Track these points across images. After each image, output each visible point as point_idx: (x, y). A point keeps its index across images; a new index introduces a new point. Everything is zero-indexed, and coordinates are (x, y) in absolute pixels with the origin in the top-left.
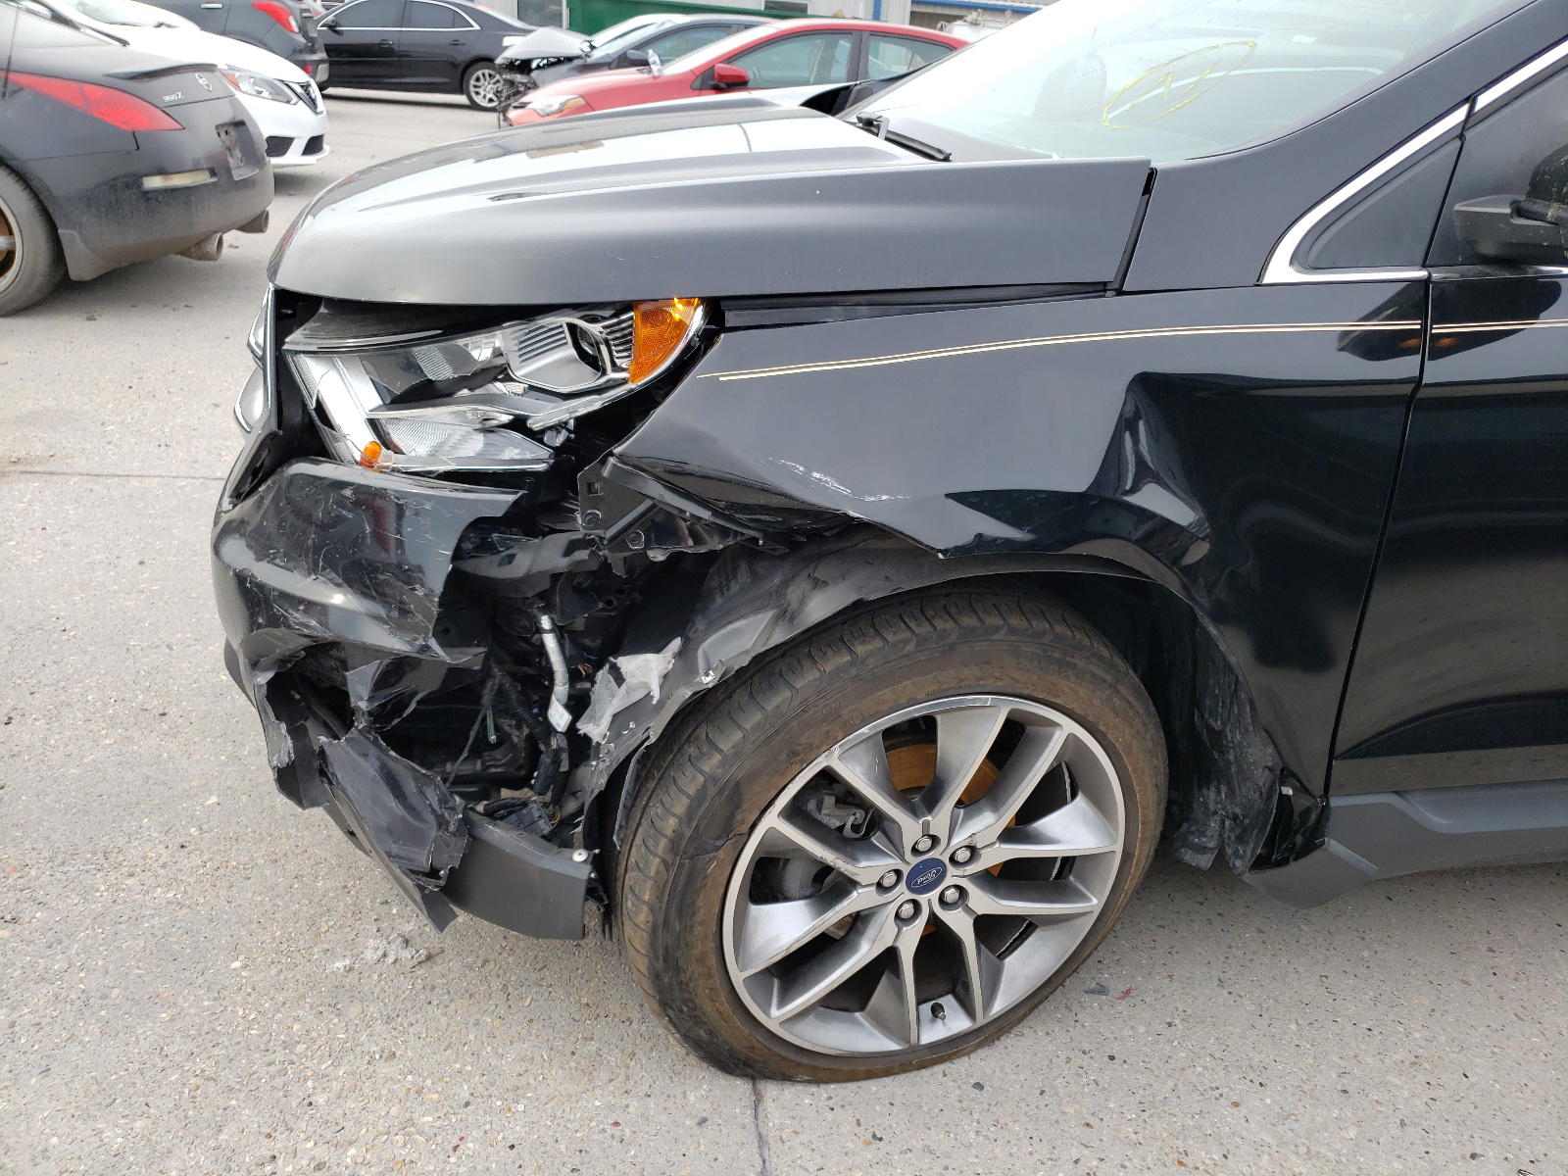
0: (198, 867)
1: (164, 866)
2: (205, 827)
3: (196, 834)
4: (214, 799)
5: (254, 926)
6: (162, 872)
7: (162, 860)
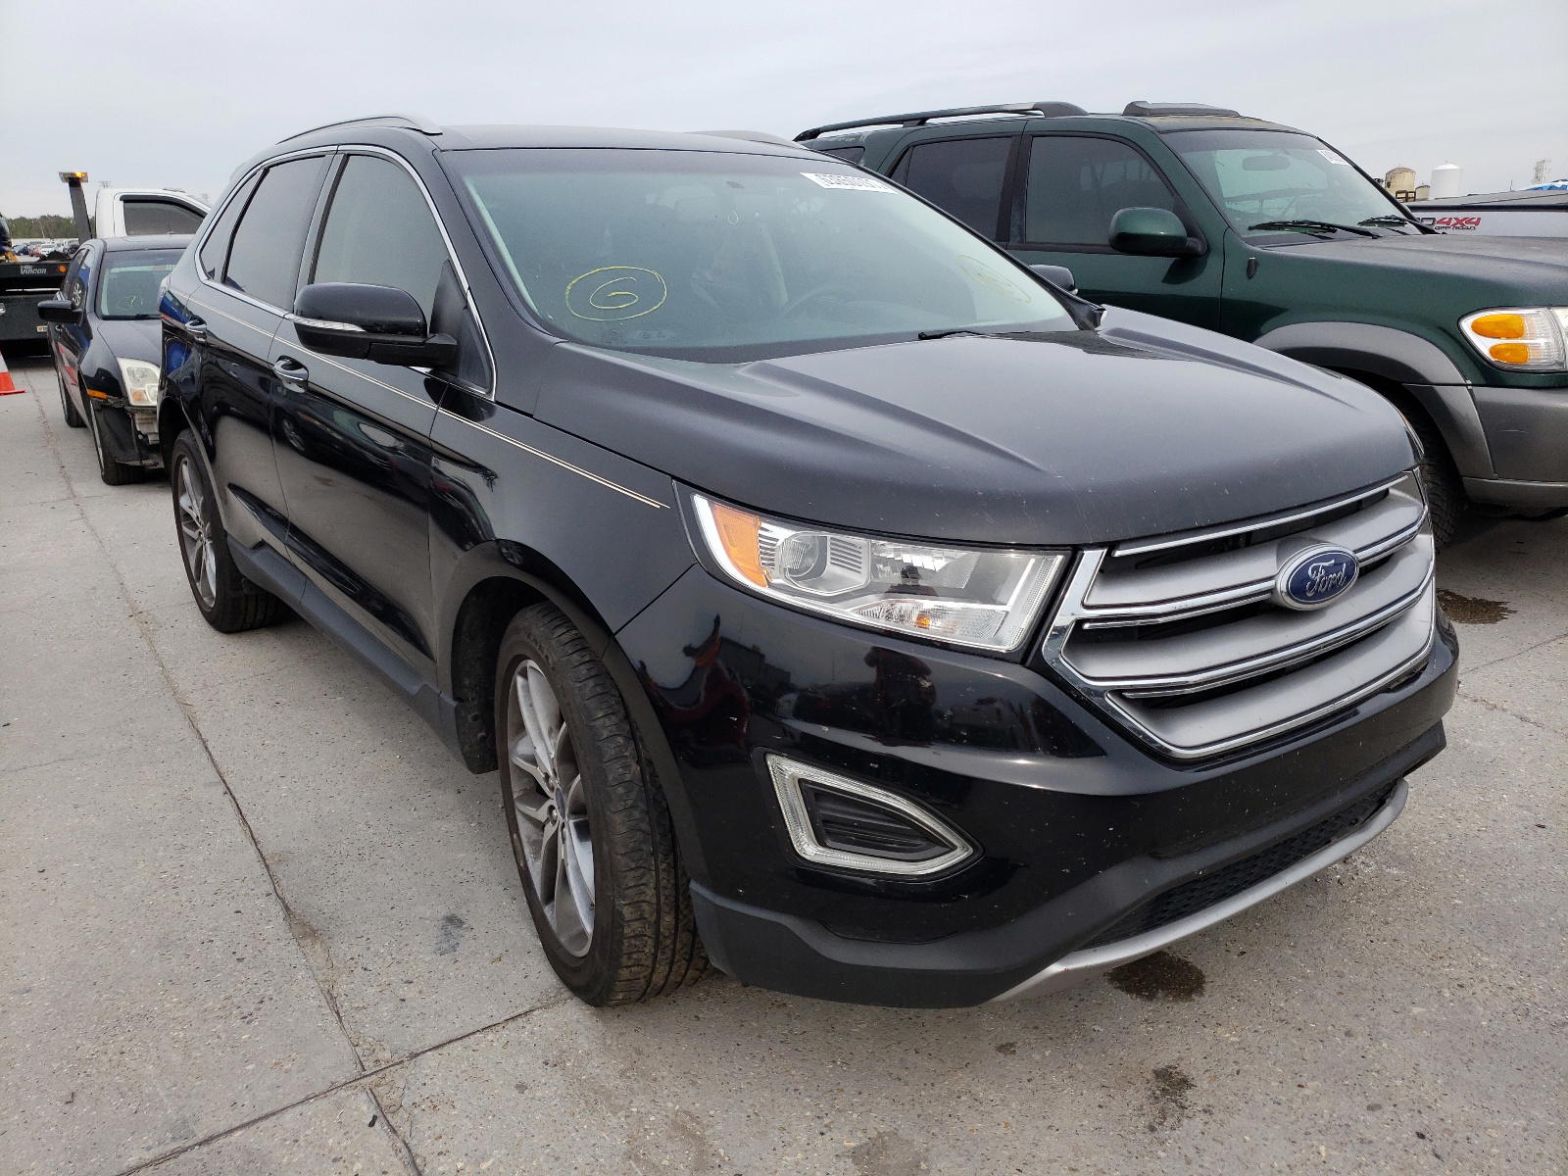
0: (1455, 967)
1: (1482, 981)
2: (1435, 991)
3: (1446, 990)
4: (1416, 1010)
5: (1435, 912)
6: (1486, 978)
7: (1482, 986)
